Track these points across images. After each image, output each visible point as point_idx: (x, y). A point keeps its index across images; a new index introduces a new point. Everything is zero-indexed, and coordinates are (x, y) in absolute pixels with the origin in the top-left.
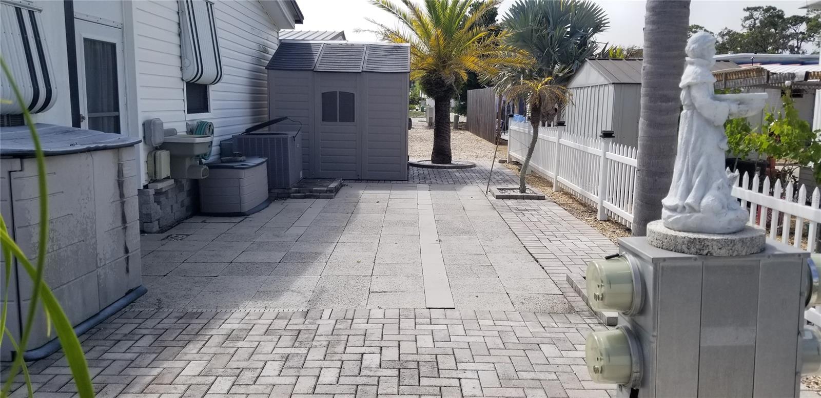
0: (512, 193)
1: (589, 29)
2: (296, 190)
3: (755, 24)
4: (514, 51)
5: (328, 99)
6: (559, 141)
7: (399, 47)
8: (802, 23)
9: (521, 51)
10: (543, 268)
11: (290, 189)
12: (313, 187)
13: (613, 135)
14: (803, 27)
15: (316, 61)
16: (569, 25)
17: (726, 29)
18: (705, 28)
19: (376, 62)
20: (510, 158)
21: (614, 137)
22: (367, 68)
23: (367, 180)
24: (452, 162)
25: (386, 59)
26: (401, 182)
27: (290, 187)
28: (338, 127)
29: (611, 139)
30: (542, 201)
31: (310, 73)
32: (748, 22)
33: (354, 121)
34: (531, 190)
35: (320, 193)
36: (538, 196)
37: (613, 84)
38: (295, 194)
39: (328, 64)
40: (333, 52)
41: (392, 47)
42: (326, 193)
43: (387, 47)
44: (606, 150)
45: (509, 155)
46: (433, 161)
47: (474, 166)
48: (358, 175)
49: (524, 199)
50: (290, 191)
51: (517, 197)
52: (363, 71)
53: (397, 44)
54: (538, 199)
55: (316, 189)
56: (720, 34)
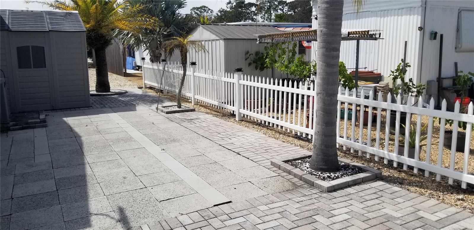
0: (175, 109)
1: (175, 6)
2: (14, 124)
3: (232, 6)
4: (149, 18)
5: (22, 52)
6: (193, 74)
7: (71, 13)
8: (253, 6)
9: (153, 18)
10: (248, 159)
11: (9, 123)
12: (29, 120)
13: (242, 70)
14: (253, 9)
15: (7, 23)
16: (164, 3)
17: (222, 8)
18: (209, 8)
19: (58, 24)
20: (145, 85)
21: (243, 71)
22: (52, 28)
23: (61, 109)
24: (111, 91)
25: (64, 22)
26: (87, 108)
27: (8, 122)
28: (33, 72)
29: (241, 72)
30: (194, 113)
31: (6, 32)
32: (229, 5)
33: (45, 67)
34: (185, 105)
35: (35, 124)
36: (191, 109)
37: (224, 39)
38: (14, 127)
39: (19, 25)
40: (19, 17)
41: (66, 13)
42: (40, 123)
43: (61, 13)
44: (240, 79)
45: (145, 83)
46: (97, 91)
47: (126, 92)
48: (53, 106)
49: (183, 112)
50: (9, 125)
51: (179, 111)
52: (50, 31)
53: (67, 11)
54: (192, 111)
55: (31, 121)
56: (219, 11)
